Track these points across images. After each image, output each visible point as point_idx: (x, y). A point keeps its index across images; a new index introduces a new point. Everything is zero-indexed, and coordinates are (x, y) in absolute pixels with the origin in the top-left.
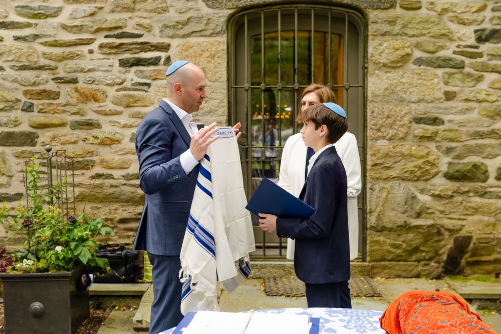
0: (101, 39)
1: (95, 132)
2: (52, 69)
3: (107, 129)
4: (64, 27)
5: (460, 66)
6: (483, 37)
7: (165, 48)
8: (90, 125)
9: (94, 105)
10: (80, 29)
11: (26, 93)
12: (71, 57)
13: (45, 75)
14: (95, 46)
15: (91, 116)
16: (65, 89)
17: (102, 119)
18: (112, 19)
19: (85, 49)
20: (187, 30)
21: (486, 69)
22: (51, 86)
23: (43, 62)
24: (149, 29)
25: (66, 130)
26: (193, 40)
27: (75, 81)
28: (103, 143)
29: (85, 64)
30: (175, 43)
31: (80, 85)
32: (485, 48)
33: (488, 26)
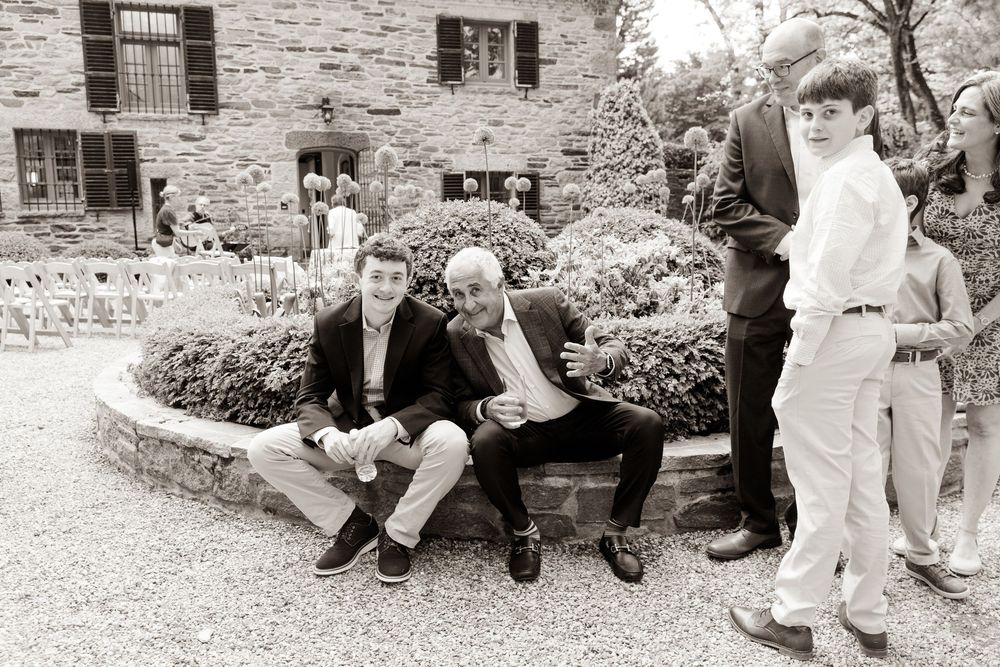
0: (237, 162)
1: (236, 205)
2: (213, 175)
3: (241, 203)
4: (219, 156)
5: (398, 176)
6: (407, 164)
7: (268, 166)
8: (233, 201)
9: (236, 193)
10: (227, 157)
11: (201, 186)
12: (223, 170)
13: (210, 178)
14: (234, 165)
15: (233, 198)
16: (221, 185)
17: (239, 199)
18: (242, 152)
19: (229, 166)
20: (278, 158)
21: (408, 177)
22: (213, 183)
23: (209, 172)
24: (260, 158)
25: (222, 204)
26: (281, 163)
27: (225, 181)
28: (240, 210)
29: (229, 173)
30: (272, 164)
31: (227, 183)
32: (407, 168)
33: (408, 159)
